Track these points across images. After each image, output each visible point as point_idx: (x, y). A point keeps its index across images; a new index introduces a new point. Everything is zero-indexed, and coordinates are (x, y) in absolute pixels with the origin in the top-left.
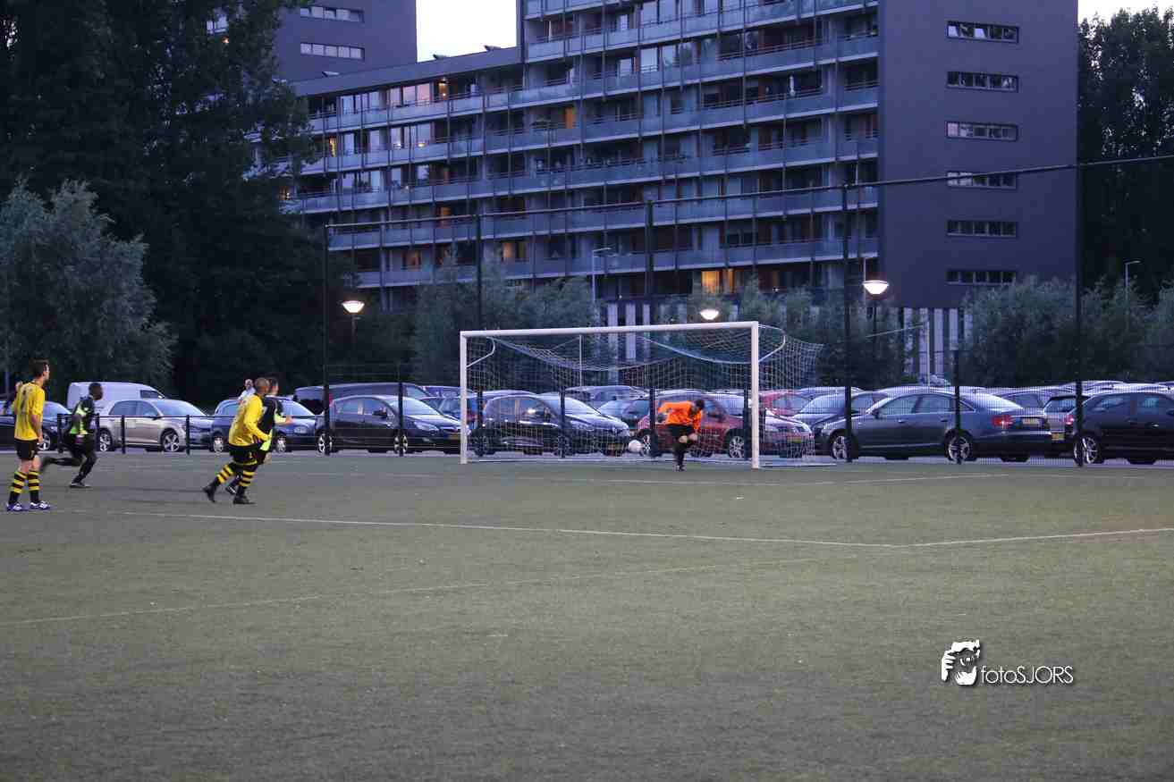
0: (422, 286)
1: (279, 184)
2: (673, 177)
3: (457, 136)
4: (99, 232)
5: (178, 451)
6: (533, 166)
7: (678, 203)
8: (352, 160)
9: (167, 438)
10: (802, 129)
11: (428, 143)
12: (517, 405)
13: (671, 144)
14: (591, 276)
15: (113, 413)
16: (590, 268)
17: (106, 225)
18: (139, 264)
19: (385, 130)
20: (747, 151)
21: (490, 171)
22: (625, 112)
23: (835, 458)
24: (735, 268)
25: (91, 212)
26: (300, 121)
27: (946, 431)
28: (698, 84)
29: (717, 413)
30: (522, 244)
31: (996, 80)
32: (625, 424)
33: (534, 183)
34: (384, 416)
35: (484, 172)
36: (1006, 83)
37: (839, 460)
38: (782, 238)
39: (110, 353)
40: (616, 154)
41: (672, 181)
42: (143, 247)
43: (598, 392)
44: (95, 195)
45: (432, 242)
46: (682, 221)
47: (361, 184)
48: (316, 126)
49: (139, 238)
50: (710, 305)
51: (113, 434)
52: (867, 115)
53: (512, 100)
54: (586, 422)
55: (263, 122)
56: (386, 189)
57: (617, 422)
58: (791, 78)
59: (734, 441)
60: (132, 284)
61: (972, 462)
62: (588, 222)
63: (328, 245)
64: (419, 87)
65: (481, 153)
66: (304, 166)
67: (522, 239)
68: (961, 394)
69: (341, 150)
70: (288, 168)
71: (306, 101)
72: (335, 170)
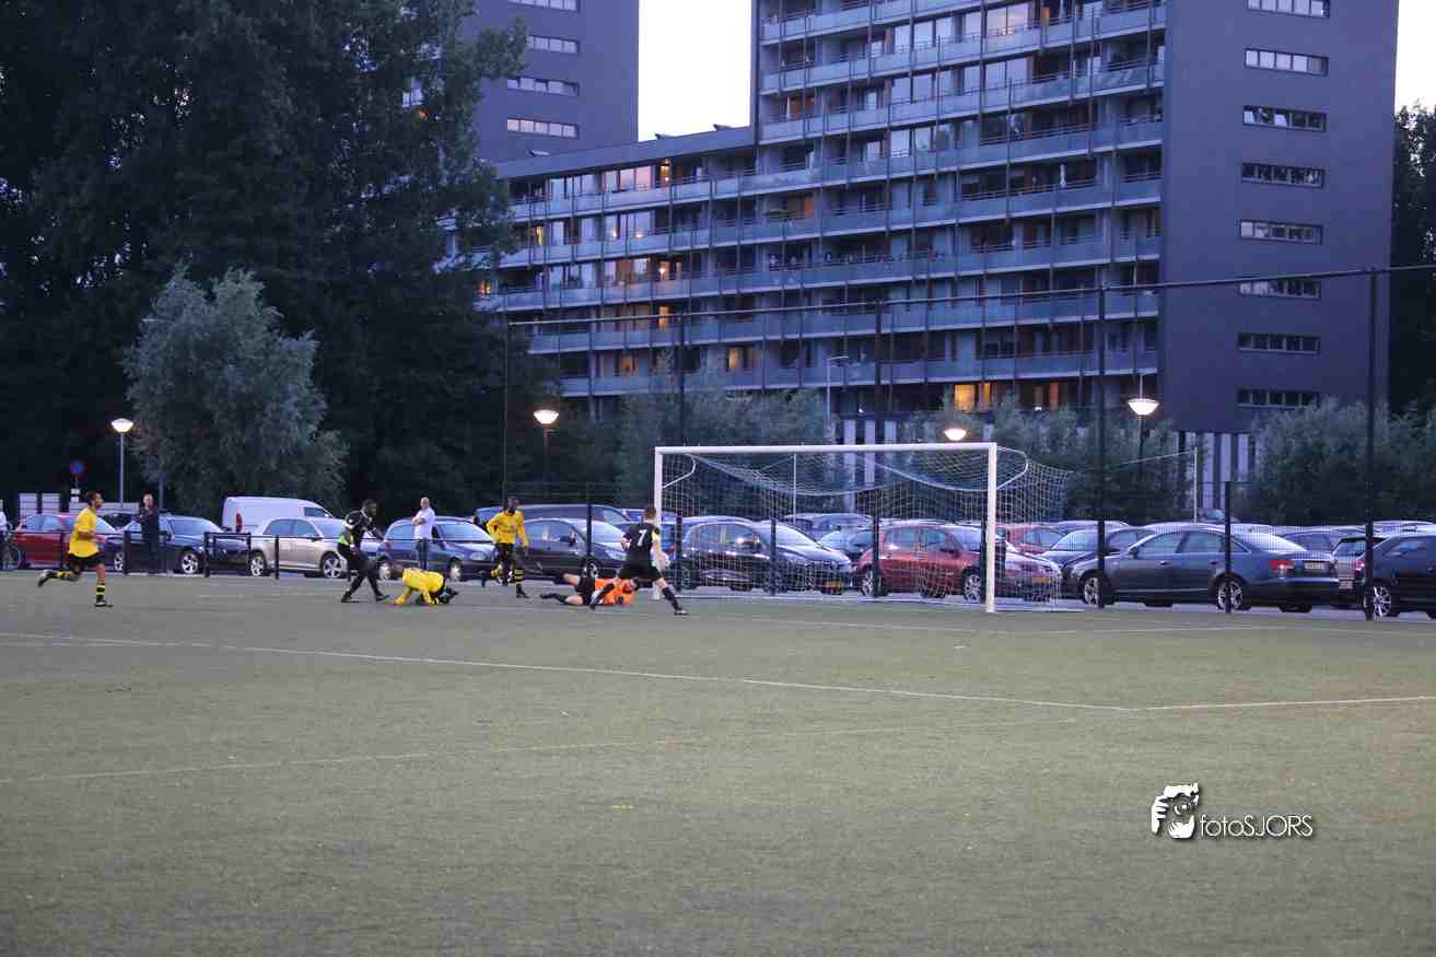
0: (630, 396)
1: (476, 277)
2: (924, 277)
3: (679, 226)
4: (265, 328)
5: (339, 578)
6: (765, 262)
7: (930, 304)
8: (562, 252)
9: (328, 562)
10: (1073, 224)
11: (648, 234)
12: (723, 534)
13: (922, 239)
14: (826, 388)
15: (267, 533)
16: (825, 380)
17: (275, 321)
18: (309, 363)
19: (599, 218)
20: (1010, 248)
21: (716, 266)
22: (870, 202)
23: (1085, 601)
24: (993, 382)
25: (257, 305)
26: (501, 206)
27: (1215, 576)
28: (954, 172)
29: (953, 548)
30: (751, 351)
31: (1298, 174)
32: (847, 558)
33: (767, 280)
34: (572, 543)
35: (710, 267)
36: (1311, 178)
37: (1091, 605)
38: (1047, 349)
39: (273, 464)
40: (861, 249)
41: (923, 281)
42: (313, 344)
43: (824, 519)
44: (261, 285)
45: (648, 345)
46: (932, 328)
47: (571, 279)
48: (520, 212)
49: (308, 335)
50: (959, 424)
51: (267, 556)
52: (1149, 211)
53: (743, 187)
54: (801, 555)
55: (459, 206)
56: (597, 286)
57: (838, 555)
58: (1062, 167)
59: (971, 581)
60: (300, 385)
61: (1245, 612)
62: (825, 327)
63: (528, 347)
64: (639, 170)
65: (707, 246)
66: (503, 257)
67: (752, 344)
68: (1232, 533)
69: (549, 241)
70: (485, 258)
71: (508, 184)
72: (542, 262)
